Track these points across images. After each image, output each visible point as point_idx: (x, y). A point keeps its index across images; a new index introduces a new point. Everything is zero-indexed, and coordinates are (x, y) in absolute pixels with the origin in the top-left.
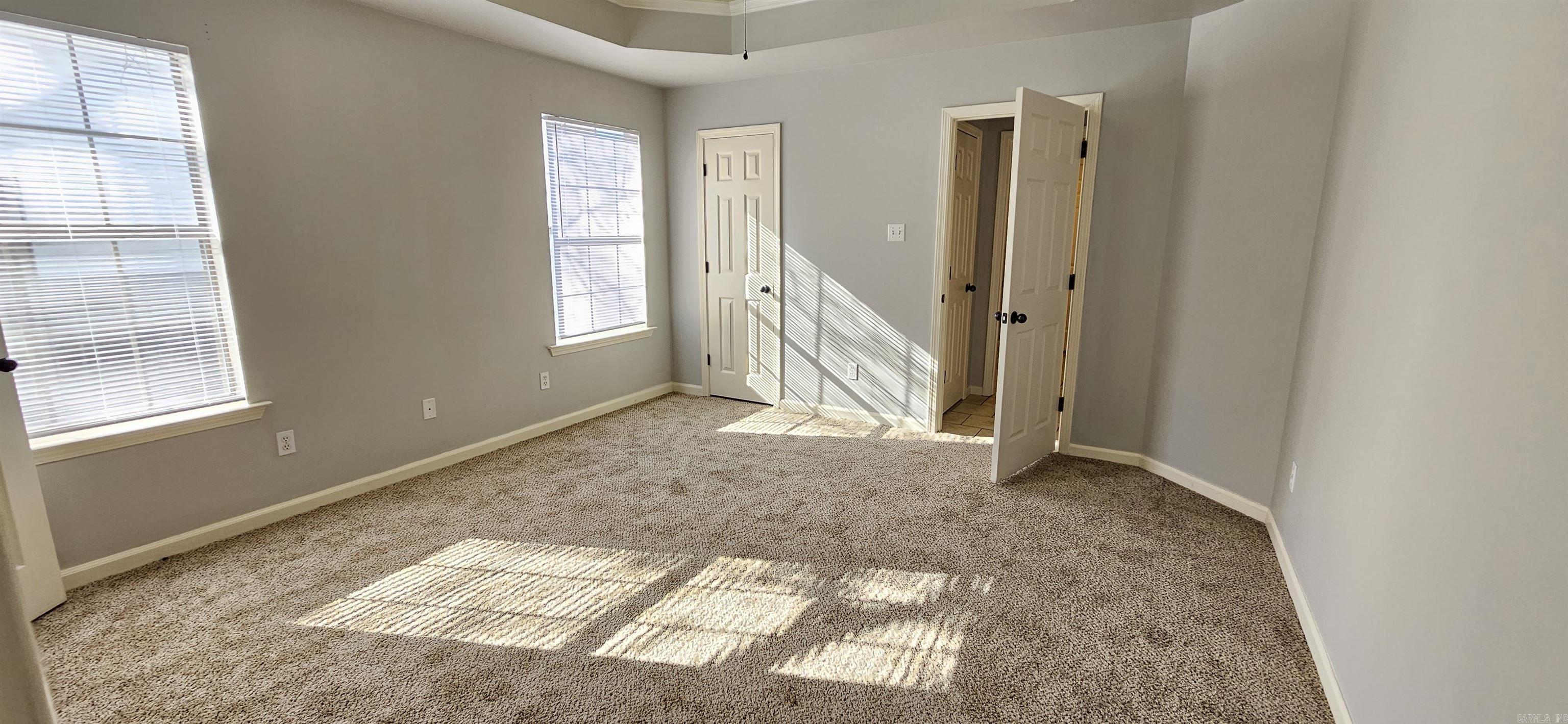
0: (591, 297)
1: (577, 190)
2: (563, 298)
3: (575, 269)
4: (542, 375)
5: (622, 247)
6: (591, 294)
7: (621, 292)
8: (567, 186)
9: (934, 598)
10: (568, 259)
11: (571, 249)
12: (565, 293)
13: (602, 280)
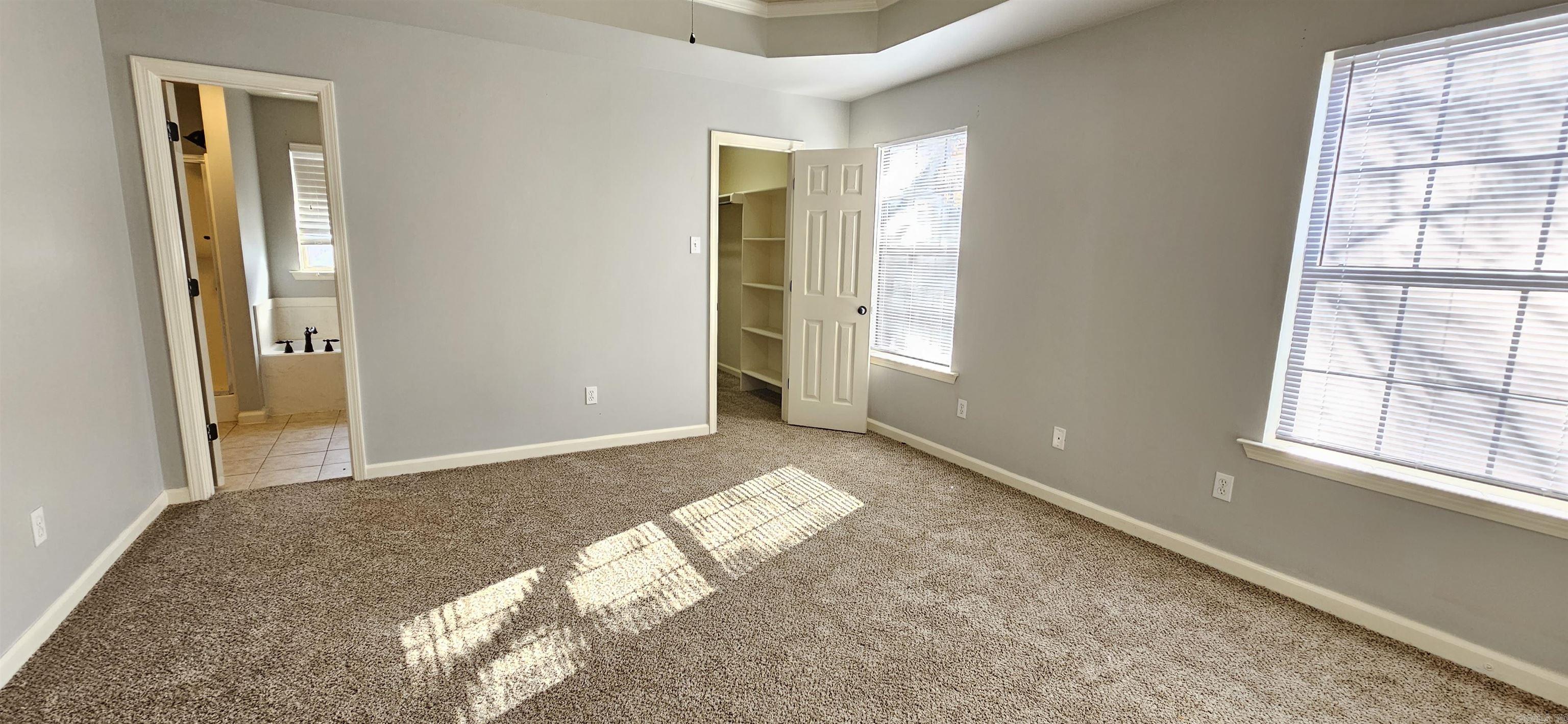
0: (1388, 388)
1: (1394, 175)
2: (1303, 372)
3: (1347, 327)
4: (1220, 475)
5: (1537, 297)
6: (1389, 382)
7: (1509, 402)
8: (1363, 171)
9: (472, 688)
10: (1334, 307)
11: (1347, 289)
12: (1310, 361)
13: (1433, 361)
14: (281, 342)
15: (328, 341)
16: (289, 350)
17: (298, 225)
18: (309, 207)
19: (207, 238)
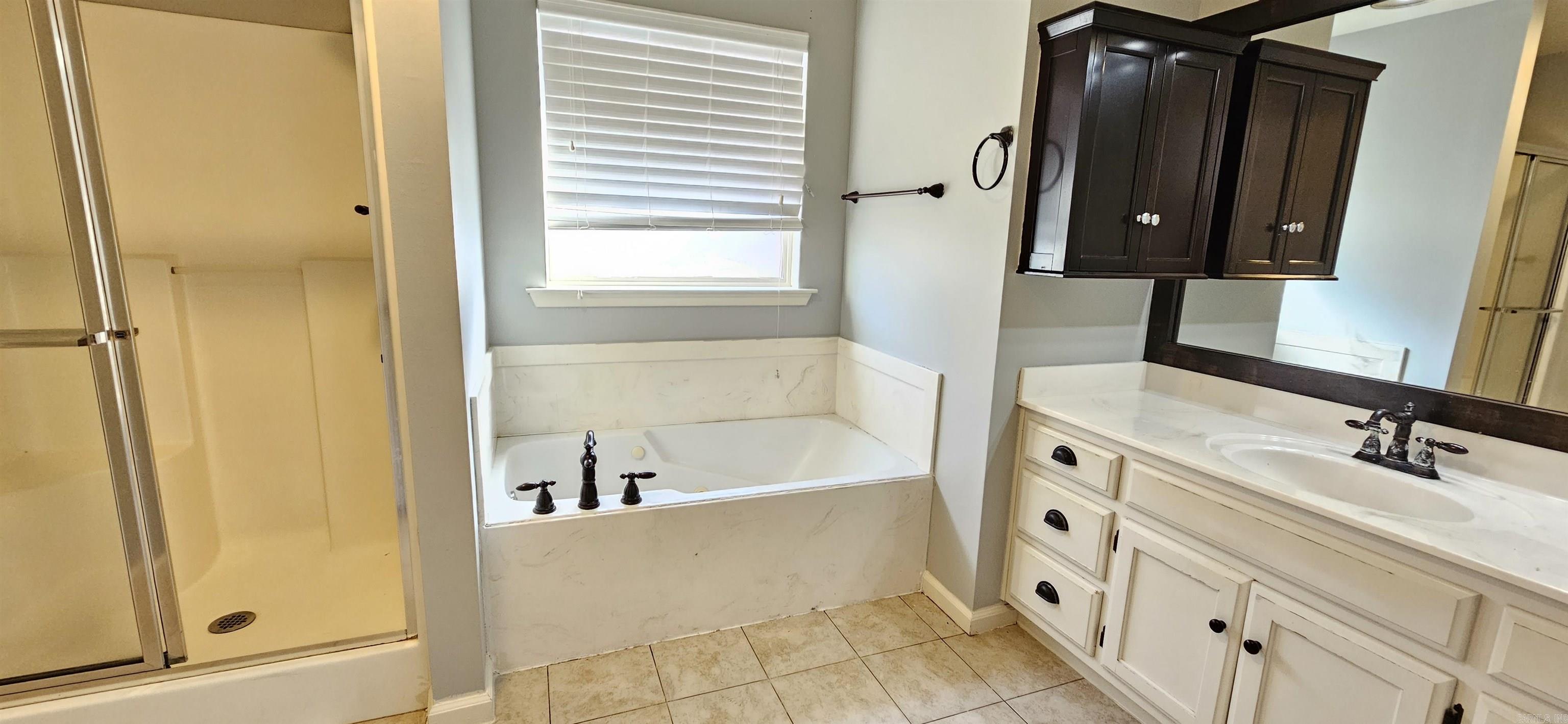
14: (528, 487)
15: (632, 477)
16: (545, 505)
17: (548, 185)
18: (569, 145)
19: (362, 210)
